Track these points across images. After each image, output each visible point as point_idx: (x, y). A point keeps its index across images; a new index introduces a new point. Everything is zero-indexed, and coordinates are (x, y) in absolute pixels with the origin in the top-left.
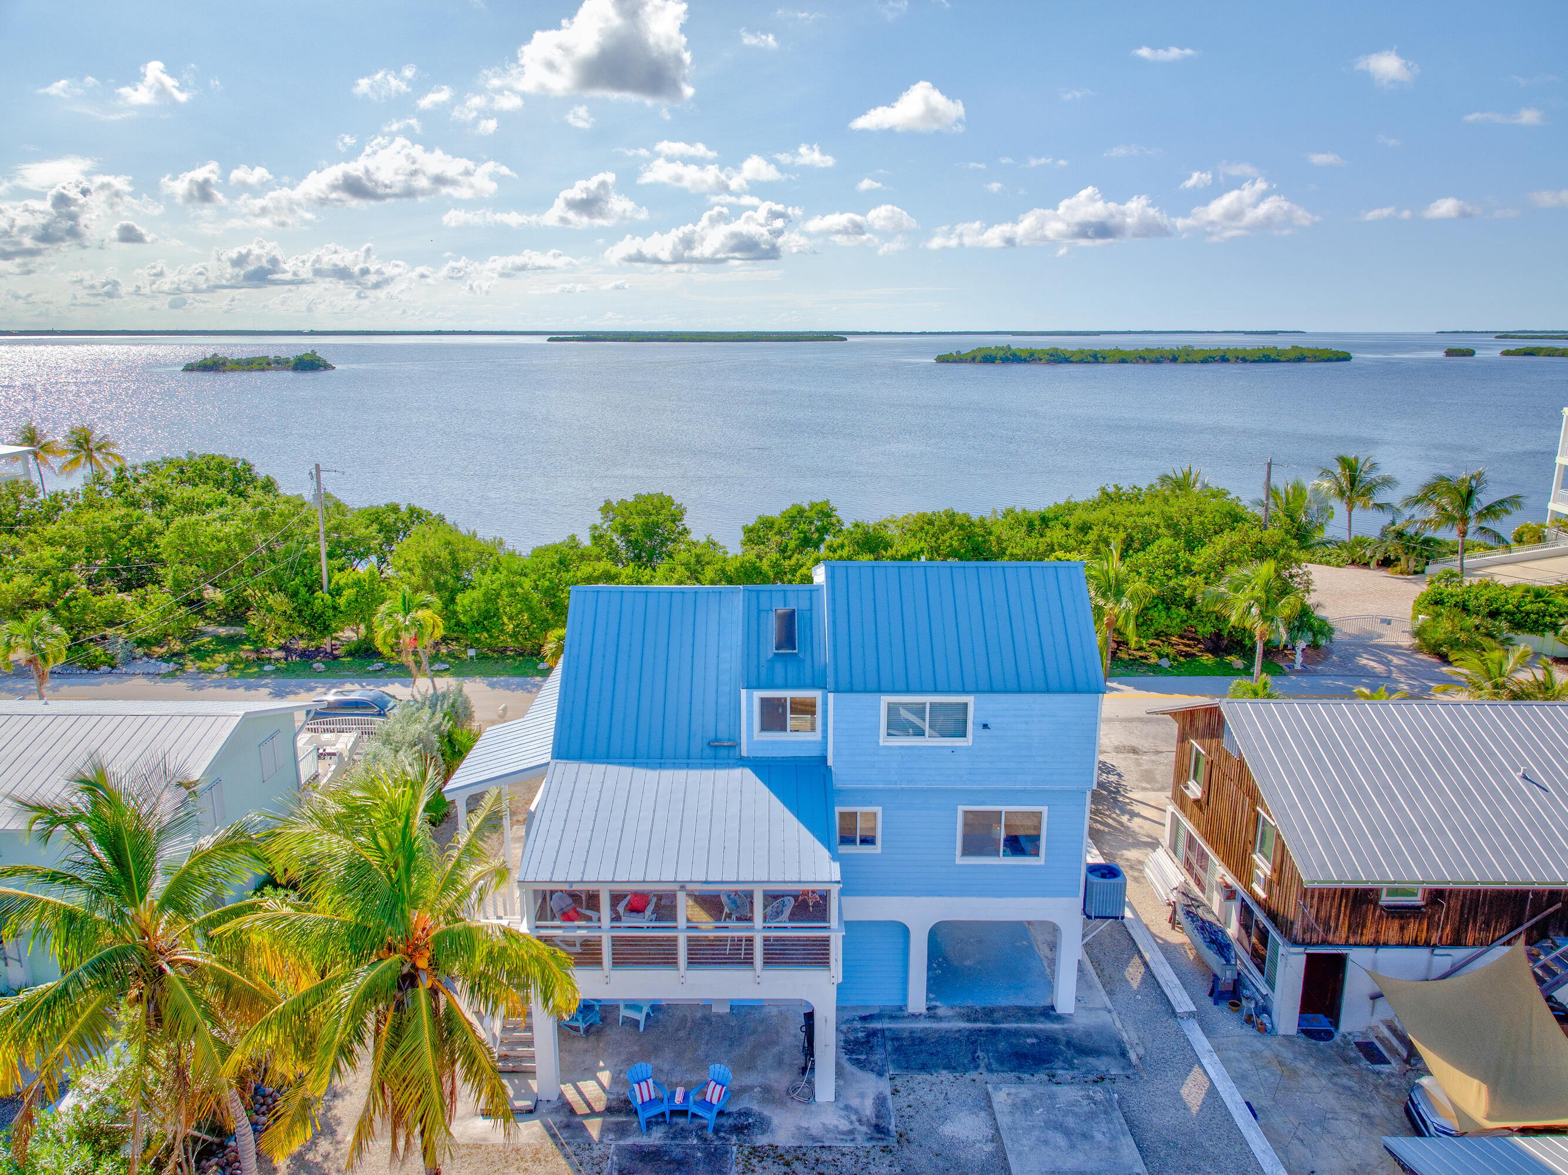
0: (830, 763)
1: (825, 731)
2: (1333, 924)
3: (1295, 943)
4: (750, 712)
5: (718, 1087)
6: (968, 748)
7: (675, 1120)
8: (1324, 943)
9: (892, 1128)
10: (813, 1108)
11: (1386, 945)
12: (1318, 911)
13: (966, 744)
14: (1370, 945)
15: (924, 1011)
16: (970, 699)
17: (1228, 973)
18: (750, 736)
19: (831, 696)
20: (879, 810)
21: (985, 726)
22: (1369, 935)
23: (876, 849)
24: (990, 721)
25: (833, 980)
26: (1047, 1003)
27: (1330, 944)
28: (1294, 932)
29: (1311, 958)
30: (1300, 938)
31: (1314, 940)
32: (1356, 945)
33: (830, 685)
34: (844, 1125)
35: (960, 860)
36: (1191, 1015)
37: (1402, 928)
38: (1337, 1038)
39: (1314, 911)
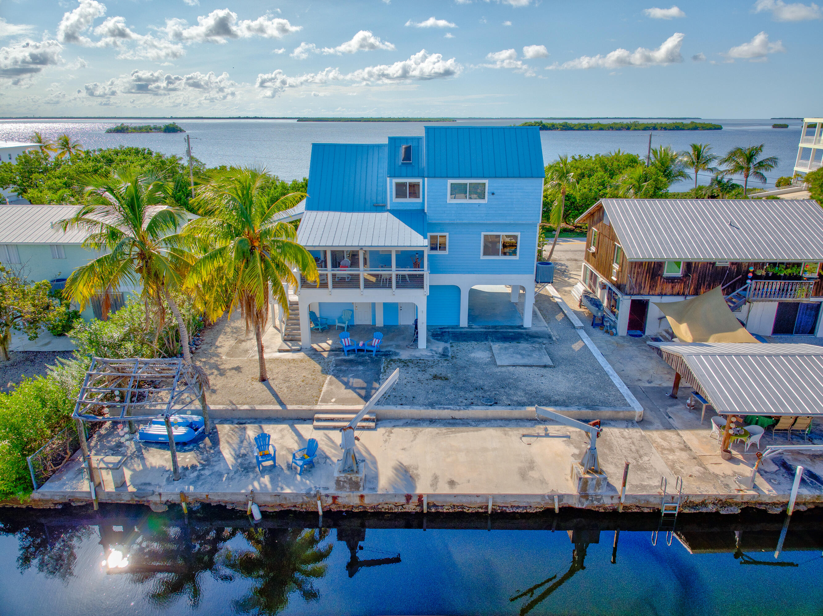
0: (426, 211)
1: (424, 198)
2: (643, 286)
3: (626, 294)
4: (391, 189)
5: (377, 340)
6: (485, 204)
7: (359, 353)
8: (639, 294)
9: (450, 355)
10: (417, 350)
11: (665, 295)
12: (636, 280)
13: (484, 202)
14: (659, 295)
15: (467, 326)
16: (486, 181)
17: (599, 314)
18: (391, 200)
19: (426, 179)
20: (447, 234)
21: (493, 194)
22: (658, 290)
23: (446, 253)
24: (495, 191)
25: (425, 293)
26: (520, 324)
27: (642, 295)
28: (626, 289)
29: (633, 302)
30: (628, 292)
31: (635, 293)
32: (653, 295)
33: (426, 174)
34: (429, 354)
35: (482, 257)
36: (581, 328)
37: (672, 288)
38: (644, 337)
39: (635, 279)
